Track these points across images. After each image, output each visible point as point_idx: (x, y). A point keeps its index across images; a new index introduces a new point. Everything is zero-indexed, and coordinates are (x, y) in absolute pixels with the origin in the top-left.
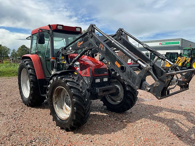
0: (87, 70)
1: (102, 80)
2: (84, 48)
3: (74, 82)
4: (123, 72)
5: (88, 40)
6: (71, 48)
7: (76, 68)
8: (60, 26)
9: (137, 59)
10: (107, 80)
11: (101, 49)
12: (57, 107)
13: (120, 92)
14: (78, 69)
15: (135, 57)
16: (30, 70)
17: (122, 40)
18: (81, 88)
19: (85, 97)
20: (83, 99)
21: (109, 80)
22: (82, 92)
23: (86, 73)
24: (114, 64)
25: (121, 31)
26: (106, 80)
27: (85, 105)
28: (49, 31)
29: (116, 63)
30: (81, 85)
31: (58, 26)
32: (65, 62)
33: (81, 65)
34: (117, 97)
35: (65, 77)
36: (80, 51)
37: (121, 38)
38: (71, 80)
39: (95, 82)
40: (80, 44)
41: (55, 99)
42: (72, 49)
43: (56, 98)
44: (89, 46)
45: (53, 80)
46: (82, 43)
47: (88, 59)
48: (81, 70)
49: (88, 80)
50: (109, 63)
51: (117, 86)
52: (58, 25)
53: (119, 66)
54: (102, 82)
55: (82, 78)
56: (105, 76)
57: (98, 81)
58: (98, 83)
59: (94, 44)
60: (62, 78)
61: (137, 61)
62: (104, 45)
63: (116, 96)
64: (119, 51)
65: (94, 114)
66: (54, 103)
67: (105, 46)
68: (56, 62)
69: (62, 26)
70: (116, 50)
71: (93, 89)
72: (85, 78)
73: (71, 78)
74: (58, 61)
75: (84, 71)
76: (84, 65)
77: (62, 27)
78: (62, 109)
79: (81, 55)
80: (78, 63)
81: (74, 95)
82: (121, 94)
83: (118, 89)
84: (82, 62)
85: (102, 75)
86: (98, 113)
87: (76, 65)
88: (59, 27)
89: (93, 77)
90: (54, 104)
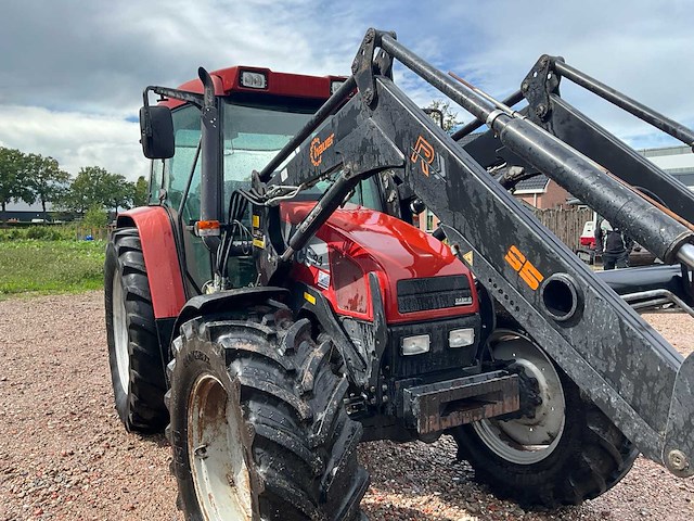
0: (361, 284)
1: (439, 340)
2: (340, 166)
3: (271, 362)
4: (564, 324)
5: (355, 126)
6: (284, 176)
7: (313, 271)
8: (253, 75)
9: (678, 231)
10: (470, 342)
11: (419, 170)
12: (205, 475)
13: (545, 401)
14: (323, 277)
15: (656, 217)
16: (133, 275)
17: (554, 119)
18: (307, 395)
19: (330, 451)
20: (309, 469)
21: (481, 336)
22: (310, 421)
23: (353, 303)
24: (499, 264)
25: (553, 68)
26: (462, 338)
27: (322, 499)
28: (201, 97)
29: (514, 257)
30: (308, 377)
31: (245, 75)
32: (263, 244)
33: (334, 255)
34: (529, 425)
35: (226, 329)
36: (322, 185)
37: (550, 112)
38: (254, 349)
39: (400, 350)
40: (322, 148)
41: (195, 434)
42: (292, 180)
43: (201, 429)
44: (361, 158)
45: (184, 339)
46: (329, 142)
47: (384, 229)
48: (337, 281)
49: (365, 339)
50: (469, 257)
51: (528, 364)
52: (242, 69)
53: (532, 278)
54: (439, 348)
55: (341, 324)
56: (458, 320)
57: (417, 345)
58: (418, 358)
59: (386, 144)
60: (213, 334)
61: (678, 247)
62: (436, 146)
63: (524, 420)
64: (545, 191)
65: (408, 505)
66: (192, 451)
67: (444, 153)
68: (227, 242)
69: (265, 72)
70: (523, 177)
71: (391, 392)
72: (351, 327)
73: (260, 333)
74: (237, 236)
75: (348, 292)
76: (347, 259)
77: (262, 77)
78: (232, 484)
79: (329, 209)
80: (321, 248)
81: (260, 442)
82: (553, 411)
83: (534, 383)
84: (340, 245)
85: (444, 312)
86: (425, 498)
87: (315, 256)
88: (248, 80)
89: (389, 325)
90: (192, 458)
